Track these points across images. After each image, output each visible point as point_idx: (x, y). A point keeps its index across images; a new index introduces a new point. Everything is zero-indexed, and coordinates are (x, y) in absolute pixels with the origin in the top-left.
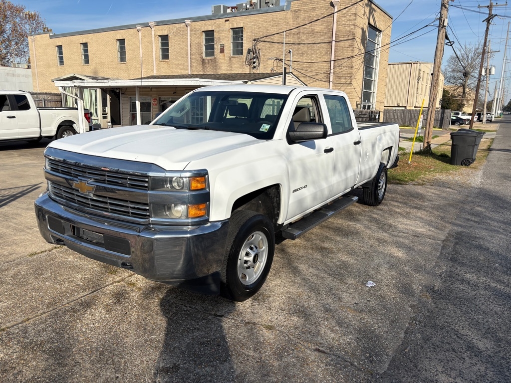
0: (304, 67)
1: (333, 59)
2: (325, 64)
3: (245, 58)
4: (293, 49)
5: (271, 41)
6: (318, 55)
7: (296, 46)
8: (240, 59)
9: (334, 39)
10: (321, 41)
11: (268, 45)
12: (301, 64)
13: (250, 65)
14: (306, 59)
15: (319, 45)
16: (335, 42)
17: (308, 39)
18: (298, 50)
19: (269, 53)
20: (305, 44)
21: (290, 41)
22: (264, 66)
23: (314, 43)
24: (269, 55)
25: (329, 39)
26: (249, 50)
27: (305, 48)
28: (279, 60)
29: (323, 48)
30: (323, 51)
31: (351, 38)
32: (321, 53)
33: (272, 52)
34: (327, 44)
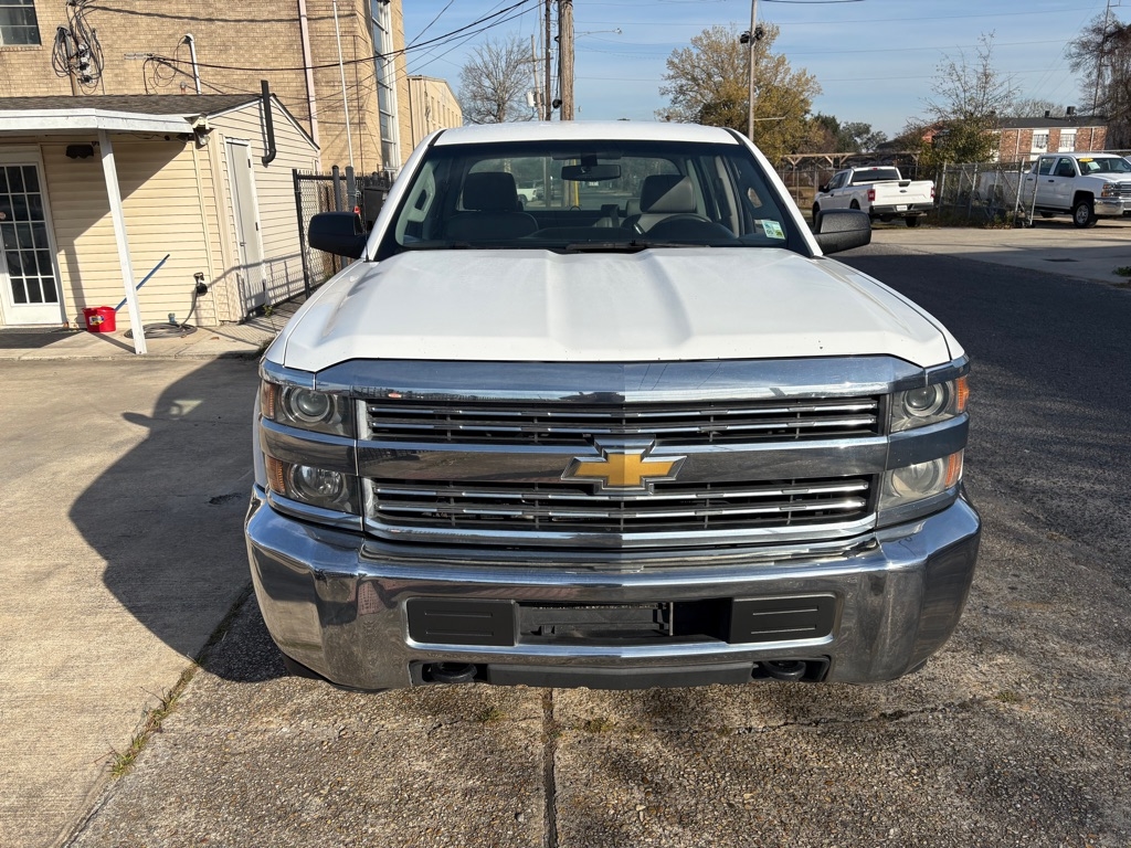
0: (234, 81)
1: (309, 64)
2: (292, 75)
3: (50, 52)
4: (197, 31)
5: (127, 8)
6: (267, 52)
7: (203, 26)
8: (36, 57)
9: (303, 12)
10: (271, 17)
11: (118, 19)
12: (225, 72)
13: (70, 73)
14: (236, 61)
15: (266, 25)
16: (308, 19)
17: (234, 10)
18: (210, 34)
19: (126, 41)
20: (226, 21)
21: (183, 11)
22: (116, 75)
23: (252, 21)
24: (126, 48)
25: (291, 13)
26: (61, 31)
27: (230, 31)
28: (158, 60)
29: (278, 34)
30: (281, 41)
31: (346, 13)
32: (276, 47)
33: (132, 37)
34: (287, 25)
